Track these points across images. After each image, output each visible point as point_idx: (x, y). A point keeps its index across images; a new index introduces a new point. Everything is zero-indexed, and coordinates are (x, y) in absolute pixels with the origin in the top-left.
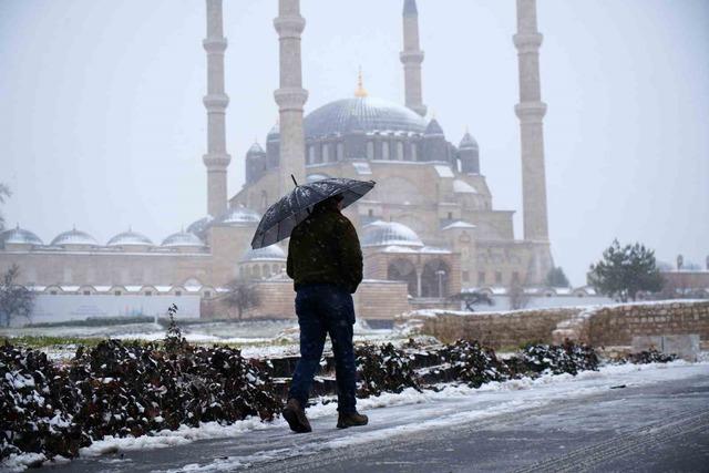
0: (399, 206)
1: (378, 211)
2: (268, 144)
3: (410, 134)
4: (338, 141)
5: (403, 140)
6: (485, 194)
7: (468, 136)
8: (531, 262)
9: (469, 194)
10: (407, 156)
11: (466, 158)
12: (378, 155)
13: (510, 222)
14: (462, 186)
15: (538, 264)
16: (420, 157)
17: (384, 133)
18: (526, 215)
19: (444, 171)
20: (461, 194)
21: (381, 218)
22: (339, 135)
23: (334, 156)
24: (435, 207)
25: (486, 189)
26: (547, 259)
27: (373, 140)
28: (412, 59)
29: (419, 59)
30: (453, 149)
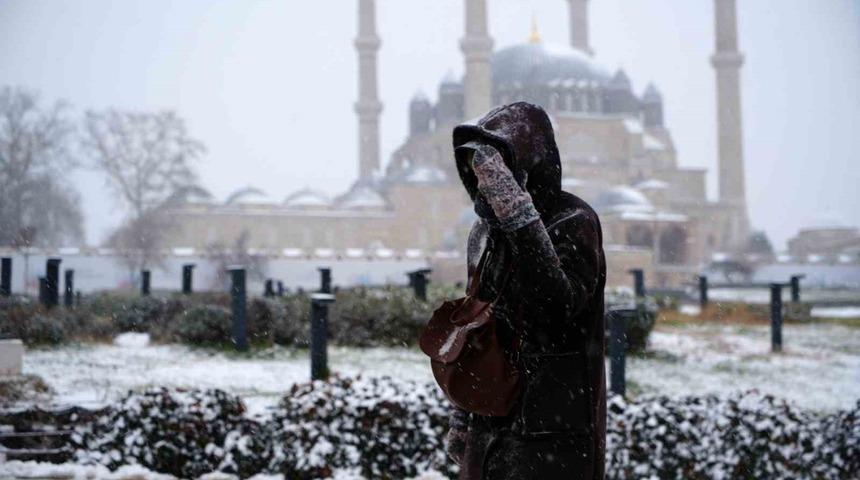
0: (585, 163)
2: (440, 95)
3: (594, 85)
5: (590, 93)
6: (671, 150)
7: (651, 85)
8: (728, 225)
9: (658, 152)
10: (592, 108)
11: (651, 110)
13: (703, 182)
14: (650, 142)
15: (735, 227)
16: (606, 111)
17: (567, 84)
18: (722, 174)
19: (634, 126)
20: (649, 151)
24: (624, 164)
25: (670, 143)
26: (744, 223)
27: (556, 91)
30: (637, 100)
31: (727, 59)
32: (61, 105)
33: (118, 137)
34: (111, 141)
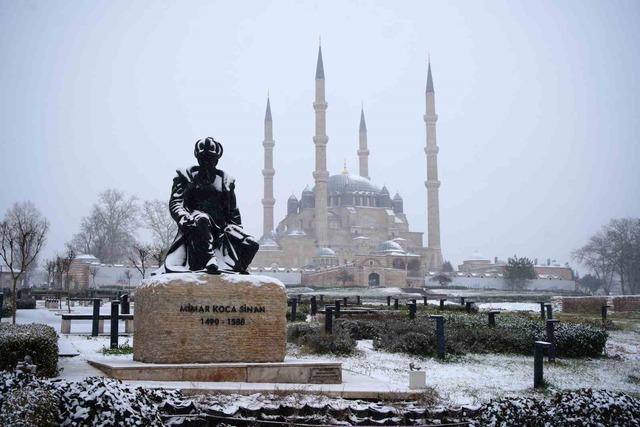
0: (369, 229)
1: (360, 232)
2: (302, 196)
3: (373, 193)
4: (338, 196)
5: (369, 196)
6: (406, 224)
7: (397, 194)
8: (433, 258)
9: (401, 224)
10: (371, 204)
11: (397, 205)
12: (358, 203)
13: (421, 239)
14: (398, 220)
15: (436, 261)
16: (378, 206)
17: (360, 193)
18: (430, 235)
19: (390, 212)
20: (397, 224)
21: (362, 235)
22: (338, 193)
23: (336, 203)
24: (386, 230)
25: (406, 220)
26: (440, 257)
27: (355, 196)
28: (363, 153)
29: (367, 153)
30: (391, 201)
31: (432, 184)
32: (133, 198)
34: (156, 215)
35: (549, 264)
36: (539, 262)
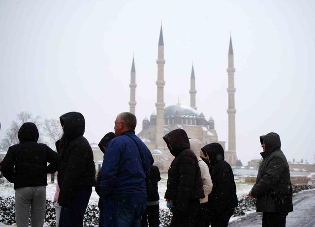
2: (151, 118)
3: (194, 117)
4: (172, 118)
5: (192, 119)
6: (216, 136)
7: (211, 118)
8: (231, 158)
9: (212, 136)
10: (193, 124)
11: (211, 125)
12: (185, 123)
13: (224, 145)
14: (210, 134)
15: (233, 158)
16: (197, 124)
17: (187, 116)
18: (229, 143)
19: (205, 129)
20: (209, 136)
22: (173, 116)
23: (171, 123)
25: (216, 134)
26: (235, 157)
27: (183, 118)
28: (193, 92)
29: (195, 92)
30: (207, 122)
31: (231, 111)
32: (38, 117)
33: (54, 127)
34: (52, 128)
35: (302, 162)
36: (296, 161)
